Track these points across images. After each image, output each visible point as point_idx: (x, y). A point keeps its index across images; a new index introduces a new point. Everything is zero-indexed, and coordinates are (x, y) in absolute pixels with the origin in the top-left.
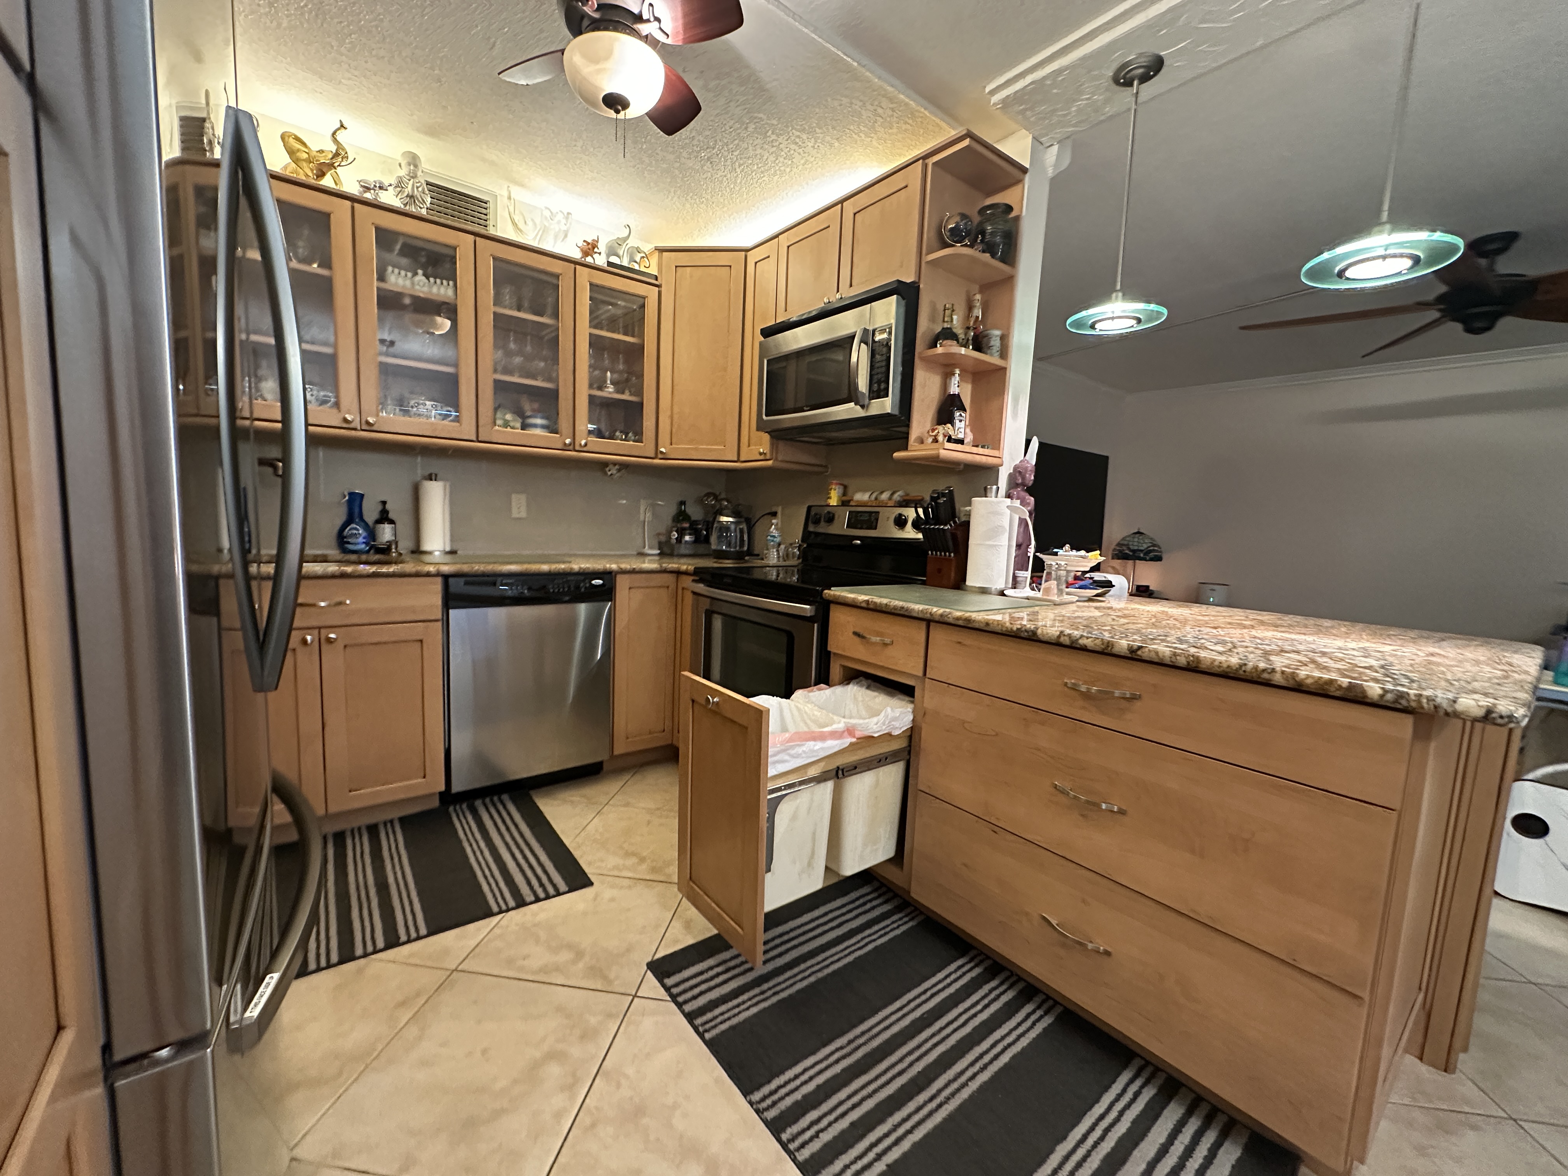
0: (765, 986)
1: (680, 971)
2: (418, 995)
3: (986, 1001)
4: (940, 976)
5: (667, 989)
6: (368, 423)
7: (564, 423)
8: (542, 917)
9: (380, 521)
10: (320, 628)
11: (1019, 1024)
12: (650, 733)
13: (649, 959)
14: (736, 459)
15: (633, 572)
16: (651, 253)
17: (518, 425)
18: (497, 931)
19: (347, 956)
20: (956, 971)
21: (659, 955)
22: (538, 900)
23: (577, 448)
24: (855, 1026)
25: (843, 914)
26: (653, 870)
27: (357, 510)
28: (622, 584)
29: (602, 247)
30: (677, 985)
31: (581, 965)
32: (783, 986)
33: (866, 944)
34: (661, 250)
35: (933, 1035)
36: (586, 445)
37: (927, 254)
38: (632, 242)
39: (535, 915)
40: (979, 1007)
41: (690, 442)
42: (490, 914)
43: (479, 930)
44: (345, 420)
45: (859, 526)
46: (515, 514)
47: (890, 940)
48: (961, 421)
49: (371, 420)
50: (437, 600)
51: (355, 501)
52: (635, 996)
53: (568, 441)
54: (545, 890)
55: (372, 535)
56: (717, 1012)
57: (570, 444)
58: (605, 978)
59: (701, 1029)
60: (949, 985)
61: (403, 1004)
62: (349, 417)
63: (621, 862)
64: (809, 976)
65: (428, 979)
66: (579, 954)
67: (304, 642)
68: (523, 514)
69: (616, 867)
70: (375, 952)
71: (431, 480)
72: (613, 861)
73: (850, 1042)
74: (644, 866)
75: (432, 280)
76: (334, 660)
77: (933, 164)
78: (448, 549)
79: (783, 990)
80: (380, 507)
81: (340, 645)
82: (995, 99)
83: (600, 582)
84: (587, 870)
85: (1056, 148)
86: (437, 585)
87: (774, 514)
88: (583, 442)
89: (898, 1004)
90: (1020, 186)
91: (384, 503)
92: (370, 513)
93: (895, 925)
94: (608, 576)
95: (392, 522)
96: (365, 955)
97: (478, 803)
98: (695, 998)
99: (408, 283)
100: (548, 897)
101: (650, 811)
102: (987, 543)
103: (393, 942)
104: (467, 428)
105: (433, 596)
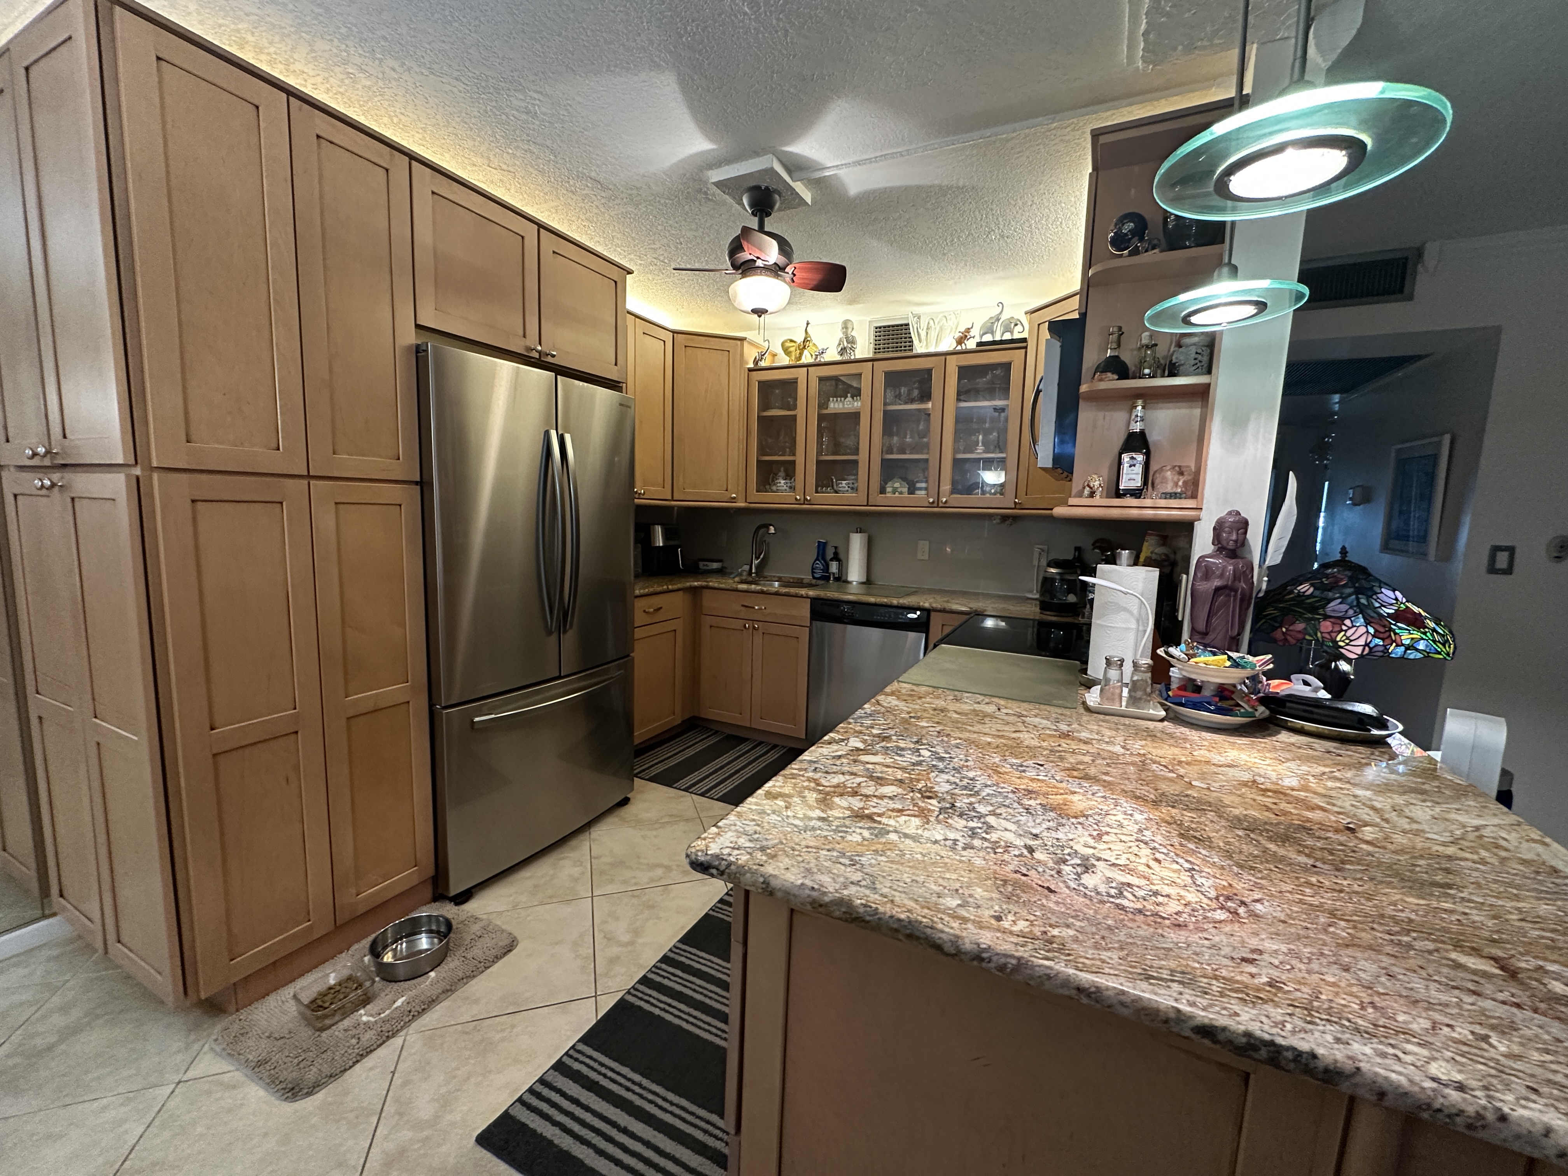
2: (678, 817)
6: (807, 500)
9: (832, 560)
10: (752, 621)
15: (946, 611)
17: (905, 490)
19: (686, 789)
23: (941, 505)
27: (821, 552)
28: (934, 620)
29: (975, 332)
34: (1030, 313)
36: (946, 502)
44: (796, 499)
48: (1132, 466)
49: (808, 498)
50: (807, 614)
51: (822, 547)
53: (931, 500)
55: (827, 568)
57: (933, 502)
62: (798, 497)
67: (745, 627)
68: (926, 557)
70: (695, 794)
71: (853, 531)
80: (833, 550)
83: (914, 616)
86: (807, 604)
88: (944, 500)
91: (835, 547)
94: (922, 612)
95: (838, 560)
96: (691, 792)
99: (841, 406)
103: (703, 794)
104: (861, 497)
105: (805, 610)
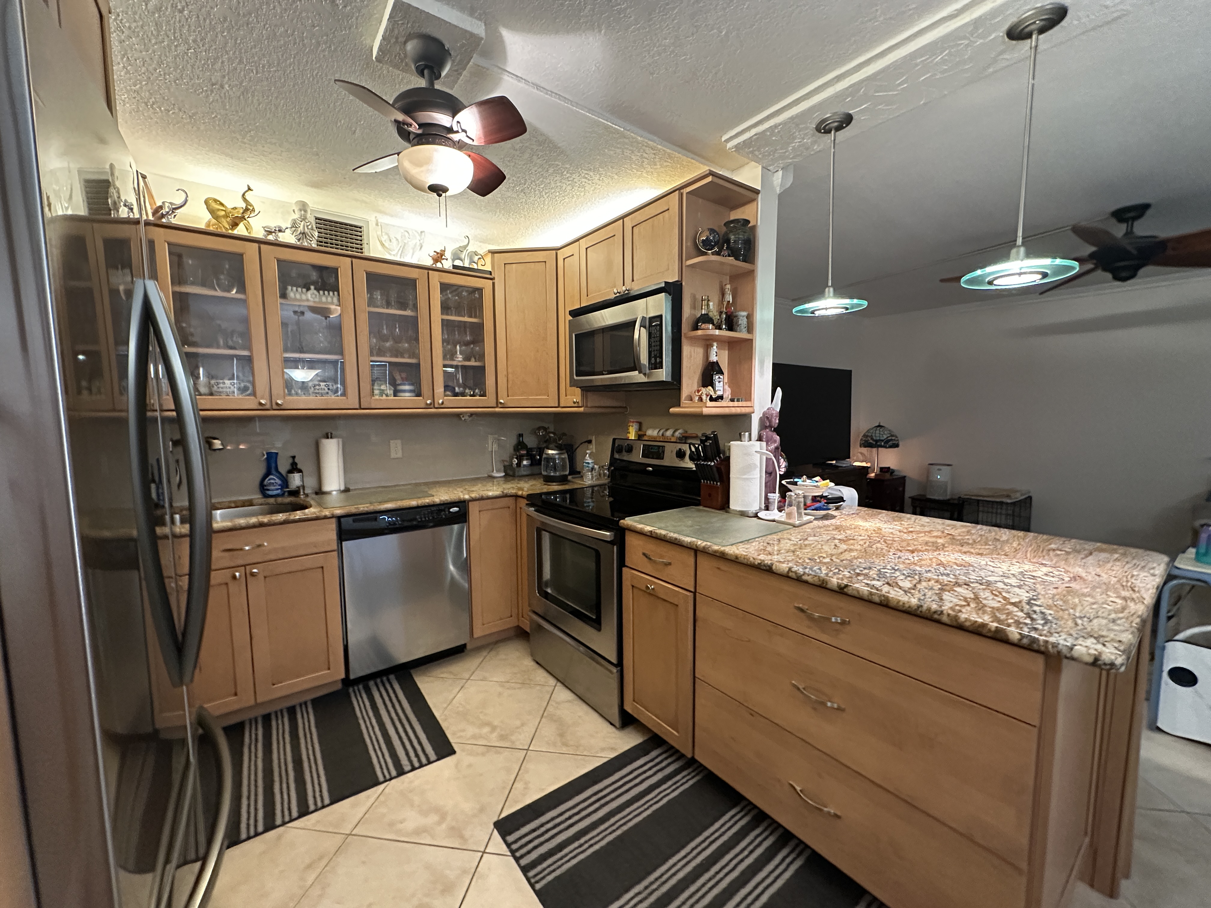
0: (582, 841)
1: (518, 829)
2: (321, 858)
3: (751, 847)
4: (717, 825)
5: (508, 845)
6: (277, 404)
7: (425, 389)
8: (417, 783)
9: (291, 472)
10: (245, 566)
11: (777, 867)
12: (501, 619)
13: (495, 819)
14: (557, 405)
15: (482, 499)
16: (486, 255)
17: (391, 392)
18: (382, 798)
19: (270, 826)
20: (730, 820)
21: (503, 815)
22: (413, 769)
23: (436, 406)
24: (649, 873)
25: (645, 772)
26: (502, 737)
27: (273, 465)
28: (474, 510)
29: (448, 255)
30: (515, 842)
31: (444, 826)
32: (597, 839)
33: (661, 799)
34: (493, 252)
35: (710, 879)
36: (443, 403)
37: (686, 260)
38: (471, 248)
39: (411, 782)
40: (746, 853)
41: (522, 395)
42: (377, 783)
43: (368, 797)
44: (261, 404)
45: (651, 456)
46: (393, 455)
47: (681, 794)
48: (719, 382)
49: (279, 402)
50: (333, 535)
51: (271, 459)
52: (484, 852)
53: (429, 402)
54: (419, 761)
55: (285, 482)
56: (544, 865)
57: (431, 404)
58: (462, 837)
59: (533, 881)
60: (724, 833)
61: (309, 867)
62: (263, 402)
63: (477, 731)
64: (617, 829)
65: (330, 843)
66: (443, 817)
67: (234, 577)
68: (400, 455)
69: (474, 737)
70: (291, 820)
71: (328, 438)
72: (471, 730)
73: (646, 888)
74: (495, 735)
75: (321, 292)
76: (257, 588)
77: (687, 193)
78: (342, 488)
79: (596, 843)
80: (291, 461)
81: (261, 577)
82: (730, 145)
83: (456, 509)
84: (451, 740)
85: (780, 173)
86: (333, 525)
87: (590, 442)
88: (440, 401)
89: (683, 853)
90: (756, 203)
91: (294, 457)
92: (283, 466)
93: (684, 780)
94: (463, 504)
95: (300, 471)
96: (284, 823)
97: (371, 683)
98: (529, 852)
99: (304, 297)
100: (421, 766)
101: (501, 684)
102: (744, 477)
103: (304, 812)
104: (352, 400)
105: (330, 533)
